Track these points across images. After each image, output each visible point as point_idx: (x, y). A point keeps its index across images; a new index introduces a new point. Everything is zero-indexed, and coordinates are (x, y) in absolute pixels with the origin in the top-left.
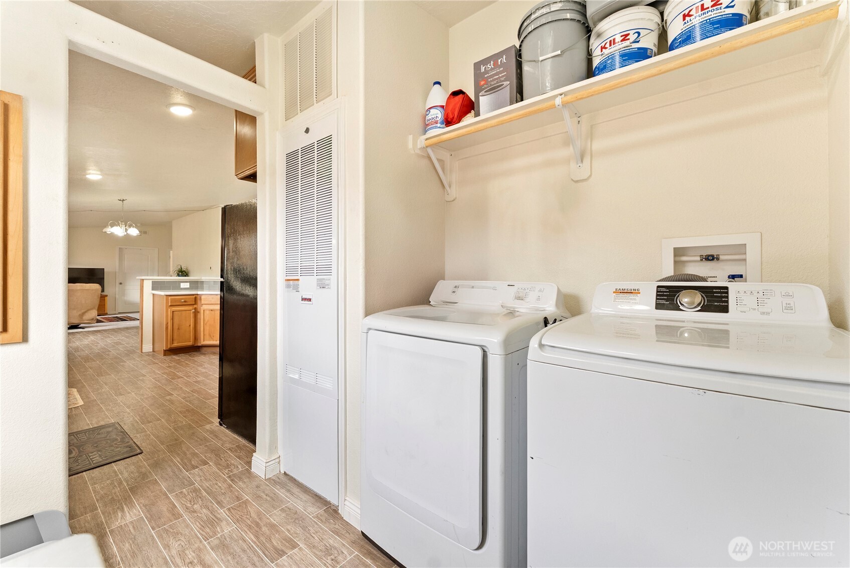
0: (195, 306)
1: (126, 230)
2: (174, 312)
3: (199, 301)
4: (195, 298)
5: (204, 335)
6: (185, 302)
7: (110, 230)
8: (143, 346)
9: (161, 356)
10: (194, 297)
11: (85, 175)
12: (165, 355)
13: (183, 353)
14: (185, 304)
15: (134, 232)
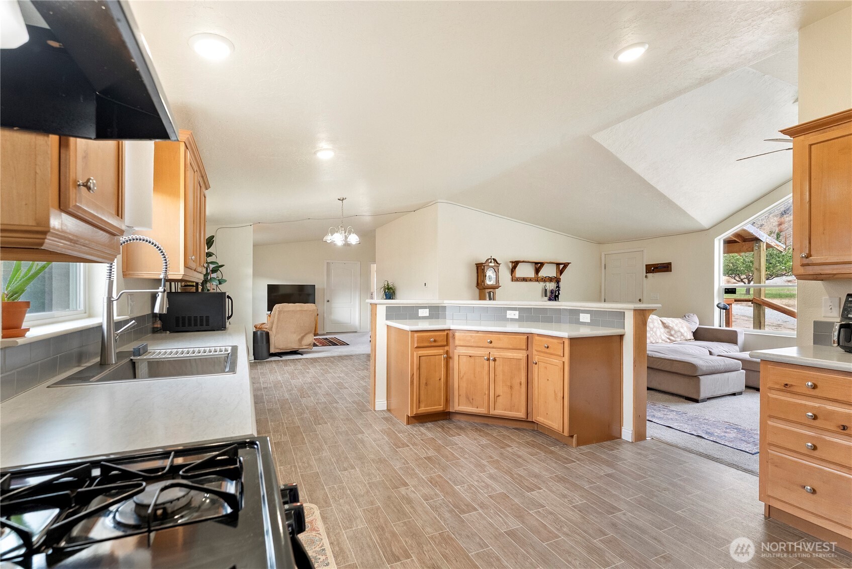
0: (446, 348)
1: (346, 237)
2: (421, 358)
3: (451, 340)
4: (447, 334)
5: (459, 395)
6: (435, 341)
7: (329, 238)
8: (376, 401)
9: (403, 424)
10: (445, 333)
11: (315, 153)
12: (408, 423)
13: (430, 422)
14: (434, 344)
15: (354, 239)
